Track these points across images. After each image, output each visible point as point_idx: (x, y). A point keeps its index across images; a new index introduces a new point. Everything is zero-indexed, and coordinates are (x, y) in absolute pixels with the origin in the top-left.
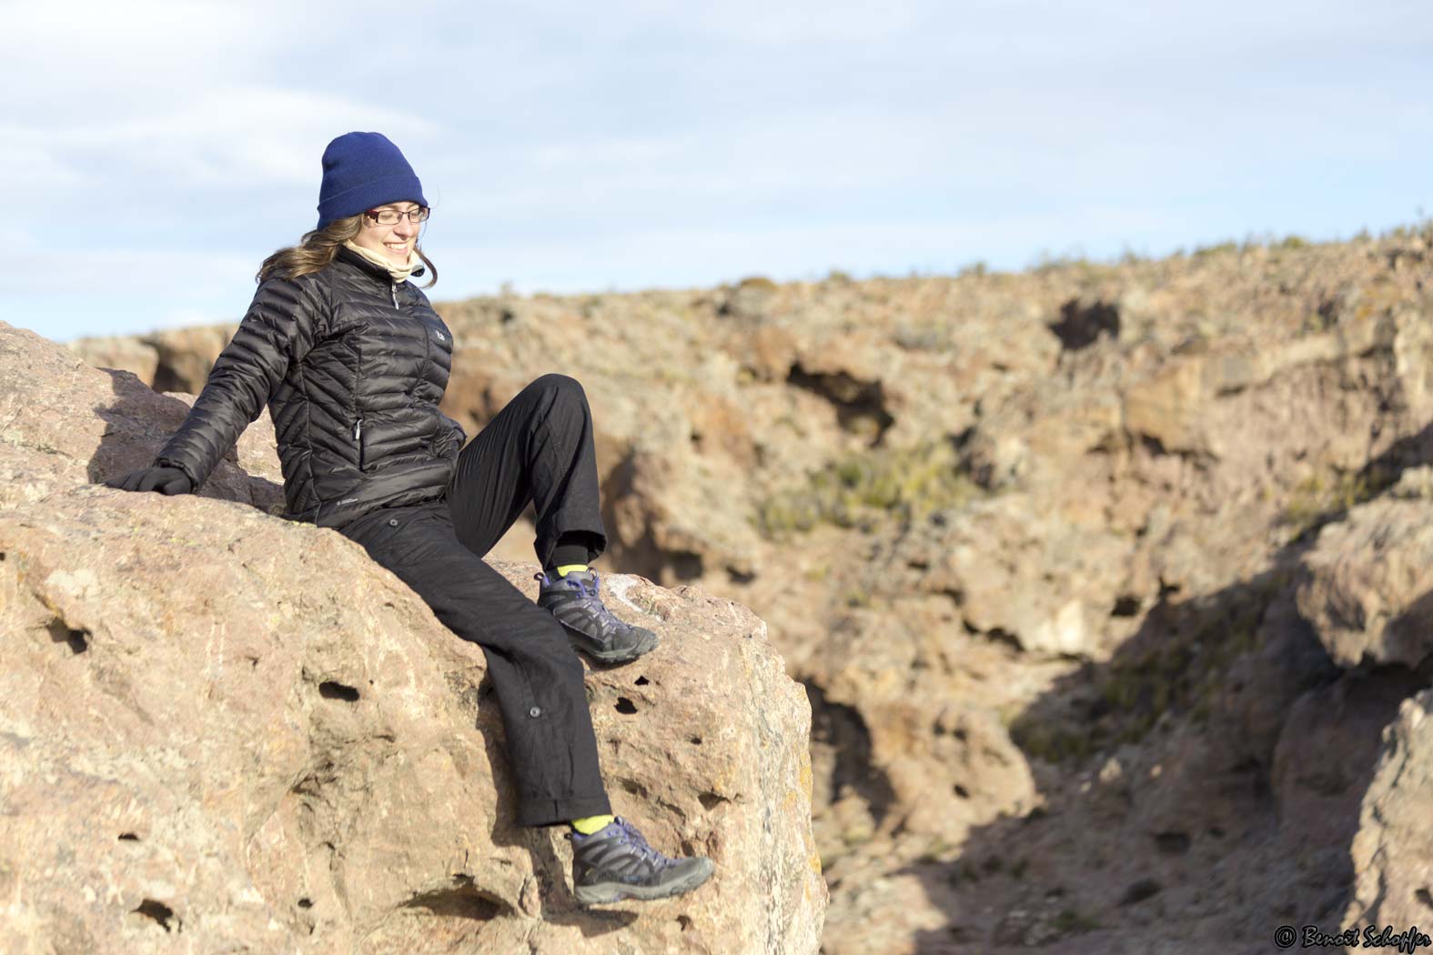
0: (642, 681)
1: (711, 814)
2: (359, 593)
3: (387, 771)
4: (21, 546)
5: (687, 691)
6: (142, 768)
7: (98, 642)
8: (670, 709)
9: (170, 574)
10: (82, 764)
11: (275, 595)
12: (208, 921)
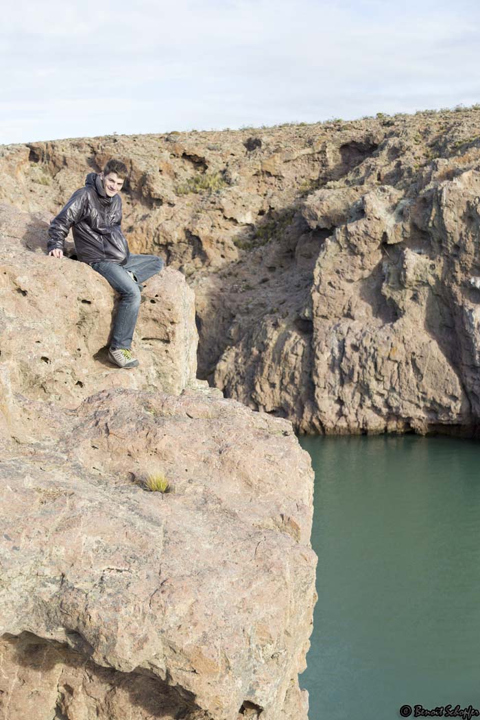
0: (157, 296)
1: (173, 326)
2: (91, 278)
3: (98, 319)
4: (10, 271)
5: (167, 298)
6: (40, 325)
7: (29, 293)
8: (163, 302)
9: (46, 277)
10: (26, 324)
11: (71, 280)
12: (56, 361)
